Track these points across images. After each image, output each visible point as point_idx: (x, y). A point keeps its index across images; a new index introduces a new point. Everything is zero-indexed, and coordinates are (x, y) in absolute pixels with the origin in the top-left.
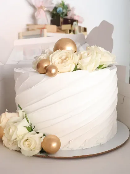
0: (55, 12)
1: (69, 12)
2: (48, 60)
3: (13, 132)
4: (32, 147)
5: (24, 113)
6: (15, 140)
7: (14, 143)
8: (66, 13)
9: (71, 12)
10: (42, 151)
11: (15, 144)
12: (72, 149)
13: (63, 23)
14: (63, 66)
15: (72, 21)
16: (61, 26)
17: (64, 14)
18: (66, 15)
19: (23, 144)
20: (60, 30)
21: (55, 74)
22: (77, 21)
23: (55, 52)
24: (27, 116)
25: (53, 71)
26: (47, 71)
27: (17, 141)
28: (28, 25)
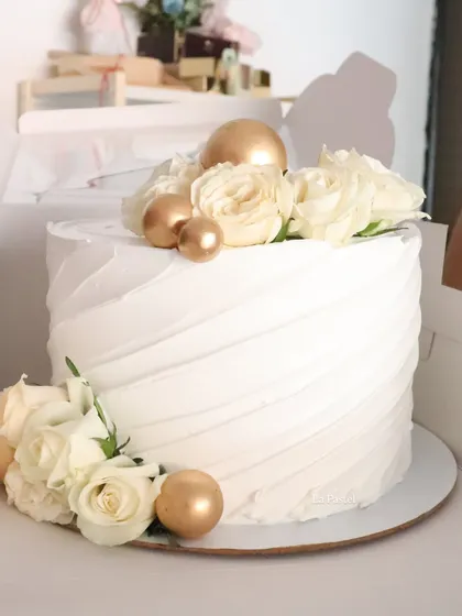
0: (155, 11)
1: (206, 13)
2: (183, 197)
3: (53, 459)
4: (122, 513)
5: (89, 388)
6: (58, 489)
7: (51, 499)
8: (194, 15)
9: (216, 12)
10: (156, 527)
11: (55, 501)
12: (259, 522)
13: (183, 52)
14: (242, 222)
15: (216, 47)
16: (178, 61)
17: (189, 19)
18: (197, 22)
19: (89, 502)
20: (172, 78)
21: (212, 251)
22: (235, 46)
23: (212, 171)
24: (98, 400)
25: (208, 240)
26: (182, 239)
27: (64, 489)
28: (52, 55)
